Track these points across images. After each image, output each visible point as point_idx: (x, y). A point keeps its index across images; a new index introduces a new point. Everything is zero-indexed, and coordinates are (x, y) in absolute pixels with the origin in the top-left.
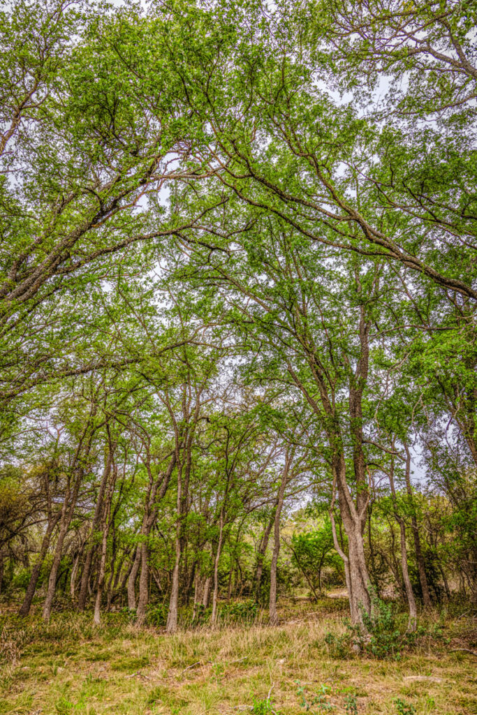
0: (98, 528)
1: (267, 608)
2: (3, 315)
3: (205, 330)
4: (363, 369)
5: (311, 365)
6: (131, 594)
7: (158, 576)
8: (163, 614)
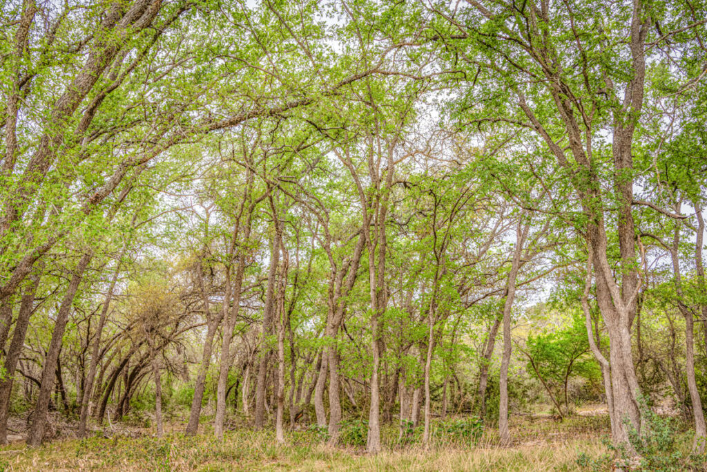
0: (270, 331)
1: (496, 427)
2: (118, 50)
3: (395, 53)
4: (636, 96)
5: (554, 95)
6: (319, 409)
7: (351, 390)
8: (361, 432)
